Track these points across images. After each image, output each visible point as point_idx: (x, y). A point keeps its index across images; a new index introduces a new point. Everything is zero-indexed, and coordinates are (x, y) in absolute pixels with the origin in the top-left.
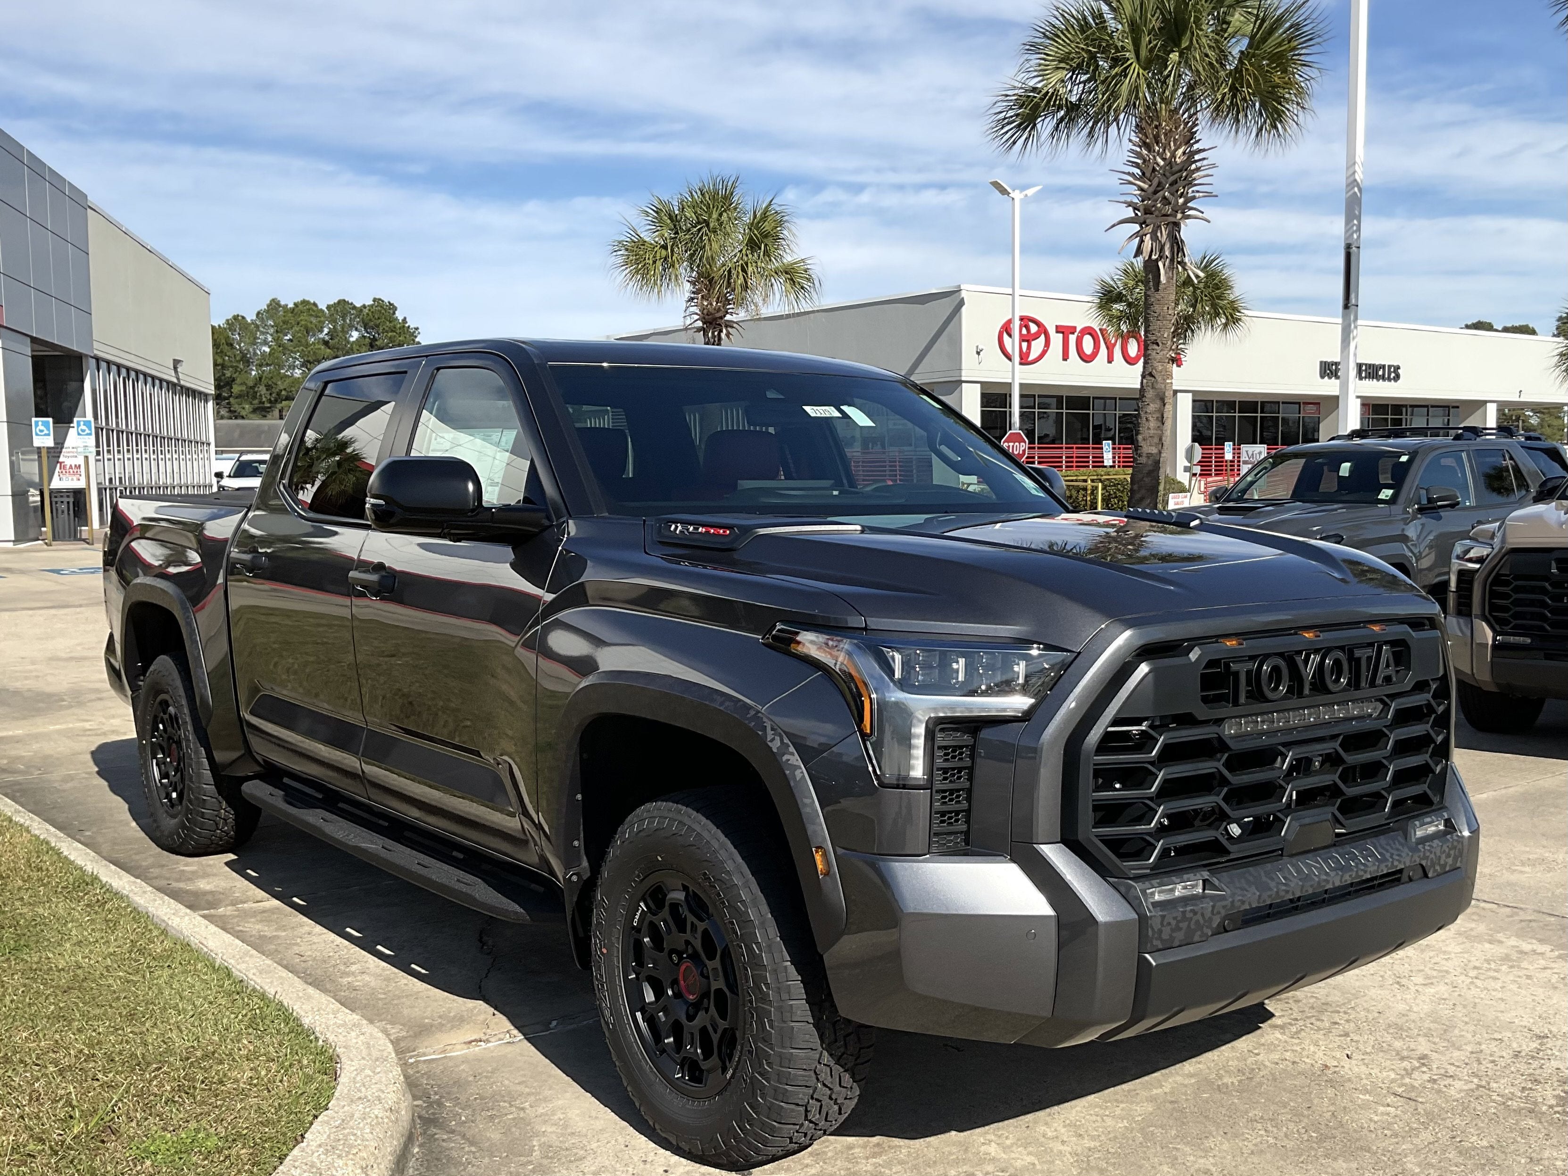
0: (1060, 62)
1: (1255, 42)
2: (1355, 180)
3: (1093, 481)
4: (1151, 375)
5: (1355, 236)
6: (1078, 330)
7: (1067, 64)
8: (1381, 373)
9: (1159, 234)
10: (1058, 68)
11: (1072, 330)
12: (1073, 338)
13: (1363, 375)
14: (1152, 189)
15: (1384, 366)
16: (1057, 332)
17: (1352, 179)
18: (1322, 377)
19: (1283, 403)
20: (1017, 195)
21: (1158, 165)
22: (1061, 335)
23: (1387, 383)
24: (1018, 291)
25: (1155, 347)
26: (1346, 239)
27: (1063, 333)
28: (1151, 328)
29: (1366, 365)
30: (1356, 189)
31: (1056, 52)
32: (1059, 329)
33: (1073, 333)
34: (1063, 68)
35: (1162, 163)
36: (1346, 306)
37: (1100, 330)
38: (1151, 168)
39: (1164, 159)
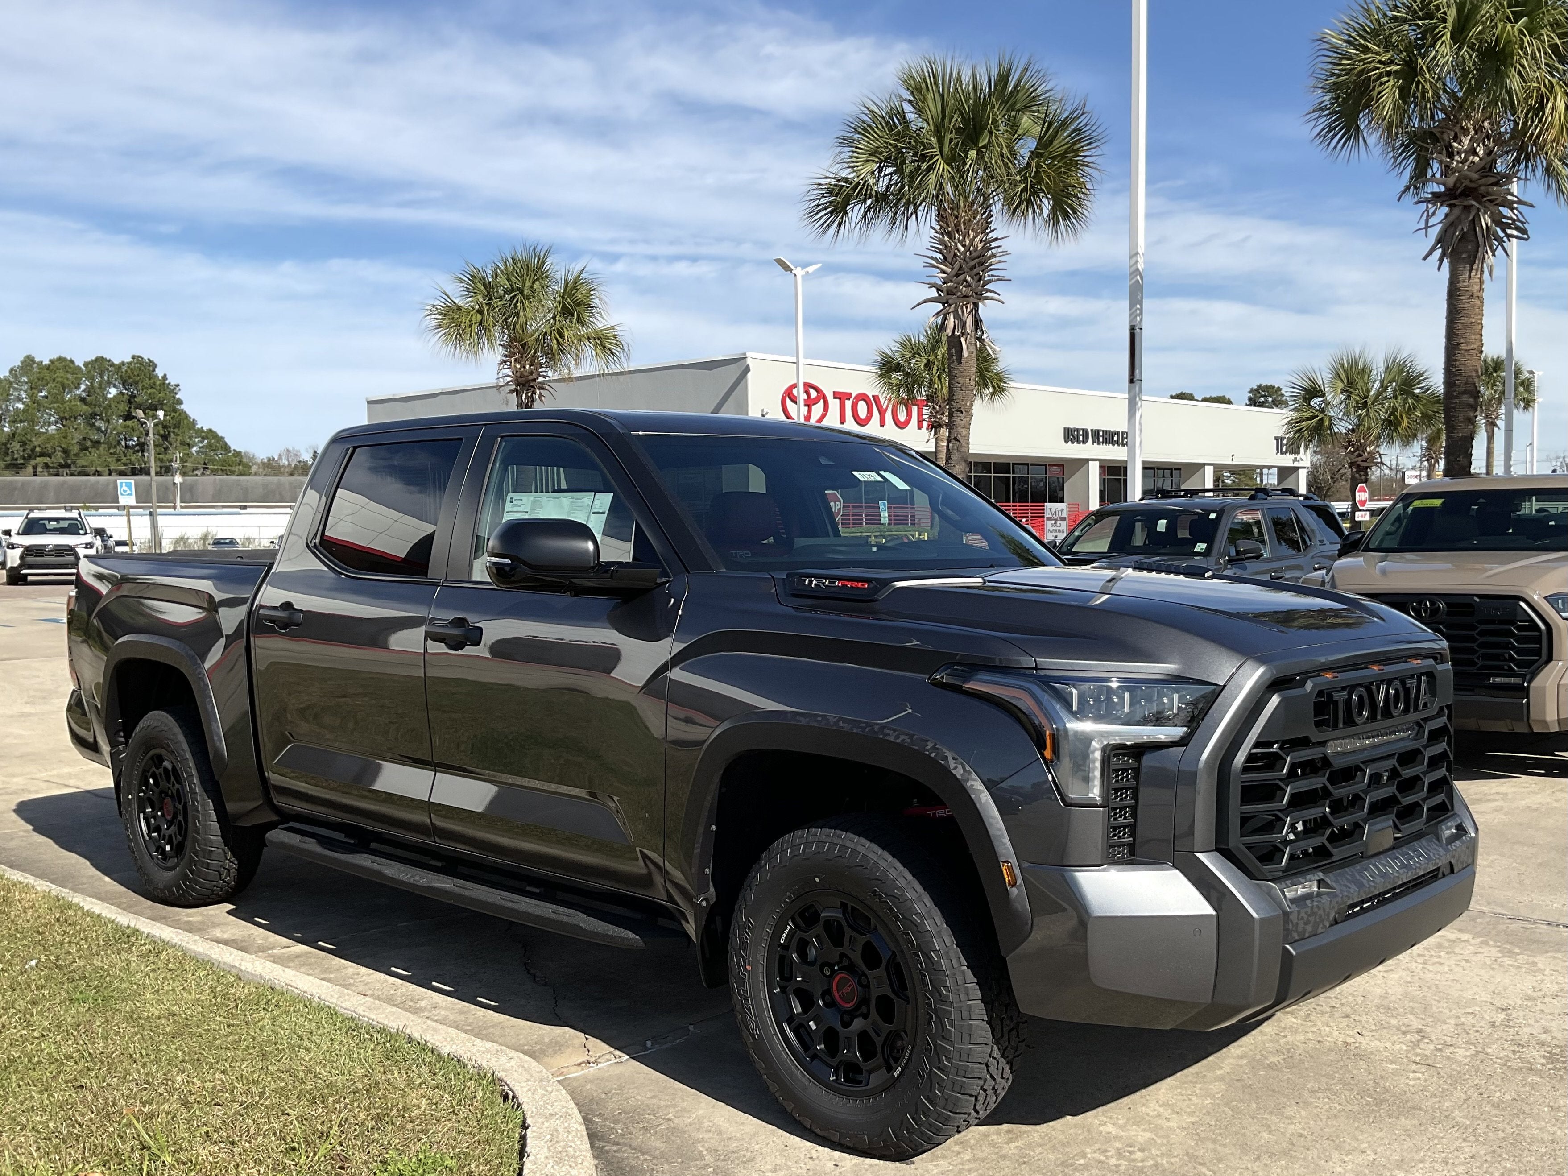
0: (870, 155)
1: (1044, 144)
2: (1138, 269)
3: (876, 537)
4: (956, 439)
5: (1138, 318)
6: (853, 396)
7: (877, 157)
8: (1115, 438)
9: (960, 313)
10: (868, 161)
11: (848, 396)
12: (848, 404)
13: (1101, 440)
14: (954, 272)
15: (1118, 433)
16: (835, 397)
17: (1134, 268)
18: (1066, 442)
19: (1032, 465)
20: (799, 272)
21: (959, 251)
22: (838, 401)
23: (1121, 447)
24: (802, 360)
25: (960, 414)
26: (1130, 322)
27: (840, 398)
28: (955, 397)
29: (1103, 431)
30: (1138, 277)
31: (866, 146)
32: (836, 395)
33: (849, 399)
34: (873, 161)
35: (962, 249)
36: (1132, 381)
37: (873, 396)
38: (952, 254)
39: (964, 246)
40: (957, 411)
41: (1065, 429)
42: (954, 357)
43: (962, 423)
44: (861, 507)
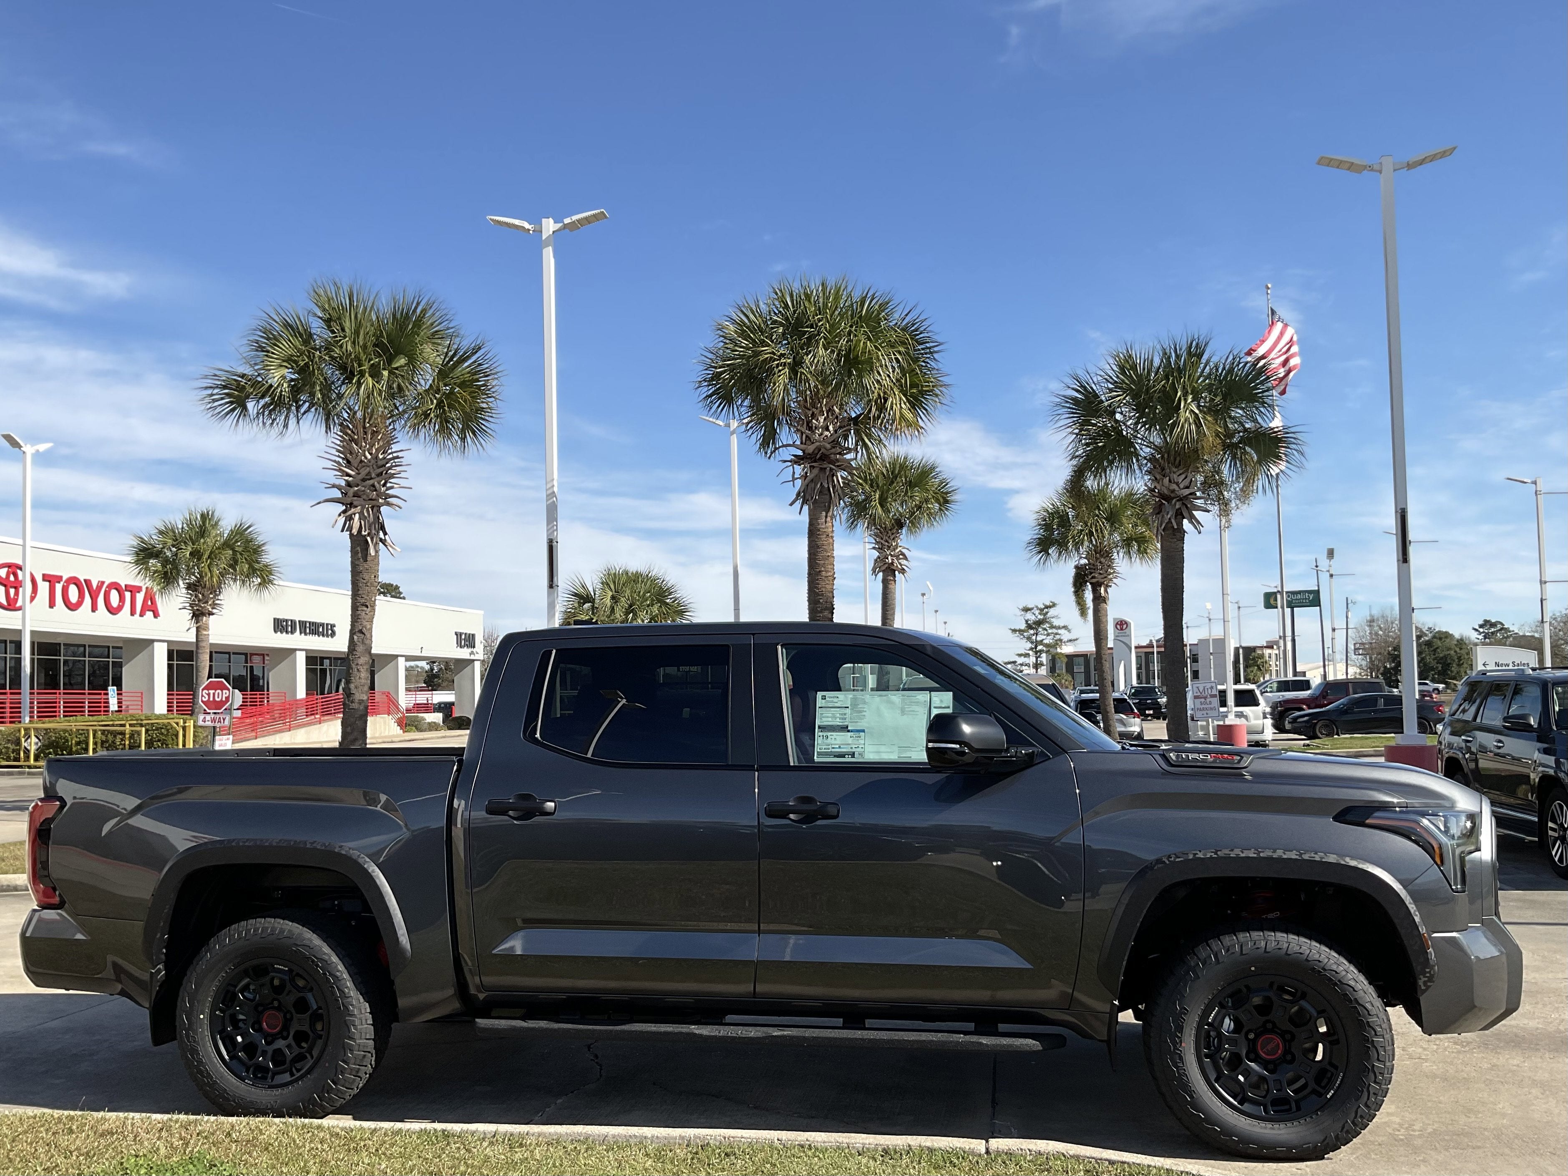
0: (284, 361)
2: (554, 492)
4: (361, 632)
5: (555, 533)
6: (64, 579)
7: (290, 364)
8: (321, 630)
9: (366, 514)
10: (282, 366)
11: (59, 579)
12: (59, 587)
13: (308, 631)
14: (360, 477)
15: (323, 624)
16: (44, 580)
17: (550, 492)
18: (275, 631)
19: (234, 653)
20: (29, 449)
21: (366, 458)
22: (48, 583)
23: (325, 638)
25: (366, 609)
26: (548, 536)
27: (50, 581)
29: (310, 623)
30: (555, 499)
31: (281, 353)
32: (46, 578)
33: (59, 582)
34: (286, 367)
35: (369, 457)
36: (551, 586)
37: (85, 581)
38: (358, 460)
39: (371, 454)
40: (363, 605)
41: (275, 619)
42: (360, 555)
43: (367, 617)
44: (84, 694)
